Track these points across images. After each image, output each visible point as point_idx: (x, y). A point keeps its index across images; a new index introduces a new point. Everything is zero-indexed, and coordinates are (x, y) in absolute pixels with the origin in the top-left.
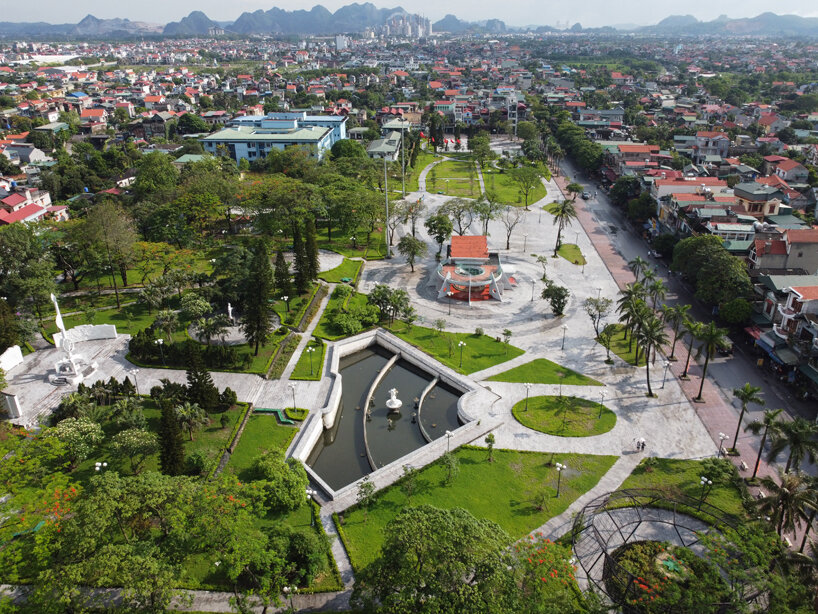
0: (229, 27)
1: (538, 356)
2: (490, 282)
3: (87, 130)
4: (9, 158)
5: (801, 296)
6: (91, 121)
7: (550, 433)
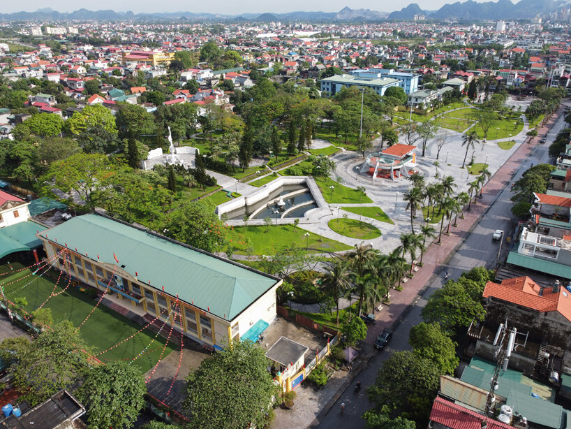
0: (433, 14)
1: (377, 206)
2: (389, 168)
3: (285, 73)
4: (234, 82)
5: (539, 200)
6: (289, 68)
7: (337, 232)
